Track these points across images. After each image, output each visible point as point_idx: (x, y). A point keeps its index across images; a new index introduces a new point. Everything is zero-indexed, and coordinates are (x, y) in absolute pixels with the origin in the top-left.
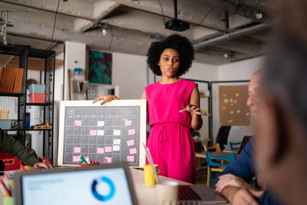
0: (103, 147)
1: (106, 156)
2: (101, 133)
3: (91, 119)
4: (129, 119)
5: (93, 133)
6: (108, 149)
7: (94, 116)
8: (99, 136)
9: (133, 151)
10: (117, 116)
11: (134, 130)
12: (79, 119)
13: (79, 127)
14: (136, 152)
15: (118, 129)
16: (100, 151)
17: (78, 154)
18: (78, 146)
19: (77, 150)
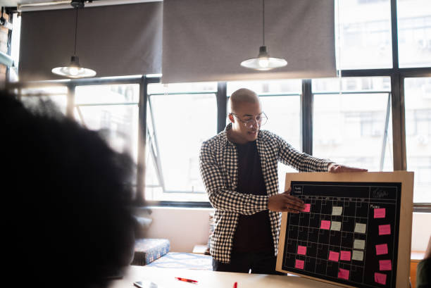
0: (337, 250)
1: (341, 267)
2: (336, 226)
3: (324, 202)
4: (381, 207)
5: (324, 225)
6: (345, 255)
7: (328, 198)
8: (333, 232)
9: (385, 265)
10: (363, 200)
11: (389, 226)
12: (308, 202)
13: (307, 215)
14: (389, 268)
15: (362, 222)
16: (333, 256)
17: (302, 258)
18: (304, 244)
19: (302, 250)
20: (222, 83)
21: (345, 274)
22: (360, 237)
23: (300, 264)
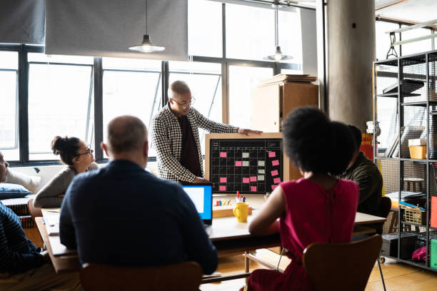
0: (248, 177)
1: (251, 185)
2: (246, 164)
3: (236, 151)
4: (273, 151)
5: (238, 164)
6: (253, 179)
7: (238, 148)
8: (244, 167)
9: (277, 181)
10: (261, 148)
11: (277, 161)
12: (224, 151)
13: (224, 159)
14: (279, 181)
15: (262, 160)
16: (246, 180)
17: (224, 184)
18: (224, 176)
19: (223, 180)
20: (98, 57)
21: (254, 189)
22: (262, 168)
23: (223, 188)
